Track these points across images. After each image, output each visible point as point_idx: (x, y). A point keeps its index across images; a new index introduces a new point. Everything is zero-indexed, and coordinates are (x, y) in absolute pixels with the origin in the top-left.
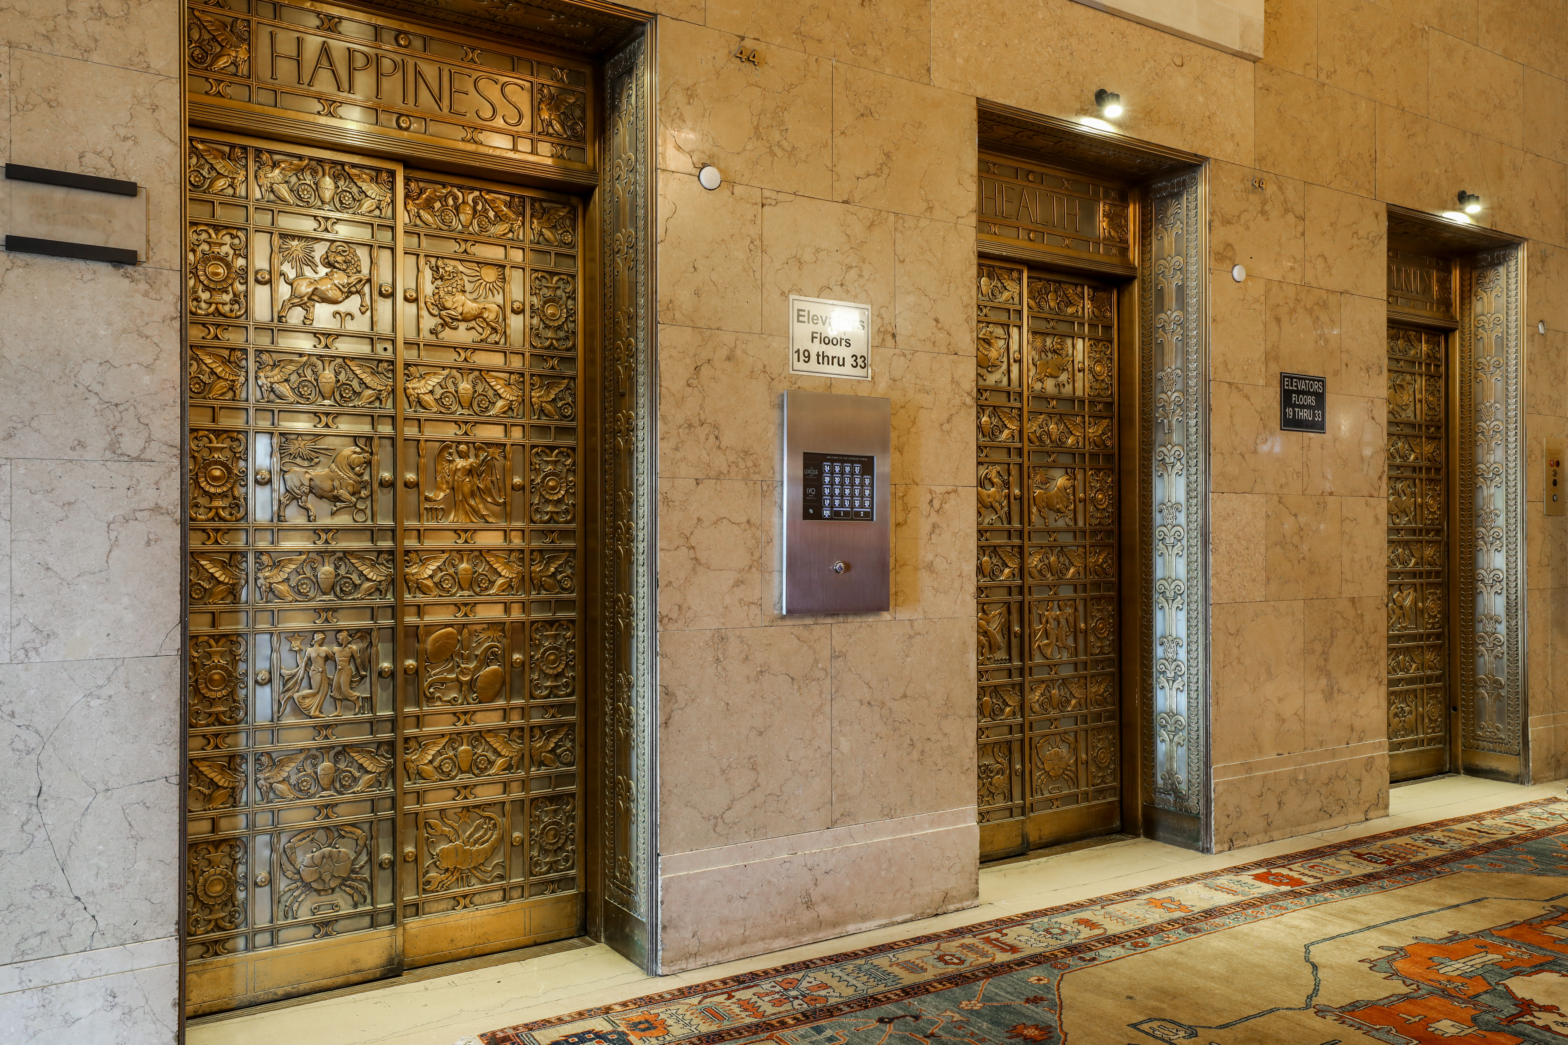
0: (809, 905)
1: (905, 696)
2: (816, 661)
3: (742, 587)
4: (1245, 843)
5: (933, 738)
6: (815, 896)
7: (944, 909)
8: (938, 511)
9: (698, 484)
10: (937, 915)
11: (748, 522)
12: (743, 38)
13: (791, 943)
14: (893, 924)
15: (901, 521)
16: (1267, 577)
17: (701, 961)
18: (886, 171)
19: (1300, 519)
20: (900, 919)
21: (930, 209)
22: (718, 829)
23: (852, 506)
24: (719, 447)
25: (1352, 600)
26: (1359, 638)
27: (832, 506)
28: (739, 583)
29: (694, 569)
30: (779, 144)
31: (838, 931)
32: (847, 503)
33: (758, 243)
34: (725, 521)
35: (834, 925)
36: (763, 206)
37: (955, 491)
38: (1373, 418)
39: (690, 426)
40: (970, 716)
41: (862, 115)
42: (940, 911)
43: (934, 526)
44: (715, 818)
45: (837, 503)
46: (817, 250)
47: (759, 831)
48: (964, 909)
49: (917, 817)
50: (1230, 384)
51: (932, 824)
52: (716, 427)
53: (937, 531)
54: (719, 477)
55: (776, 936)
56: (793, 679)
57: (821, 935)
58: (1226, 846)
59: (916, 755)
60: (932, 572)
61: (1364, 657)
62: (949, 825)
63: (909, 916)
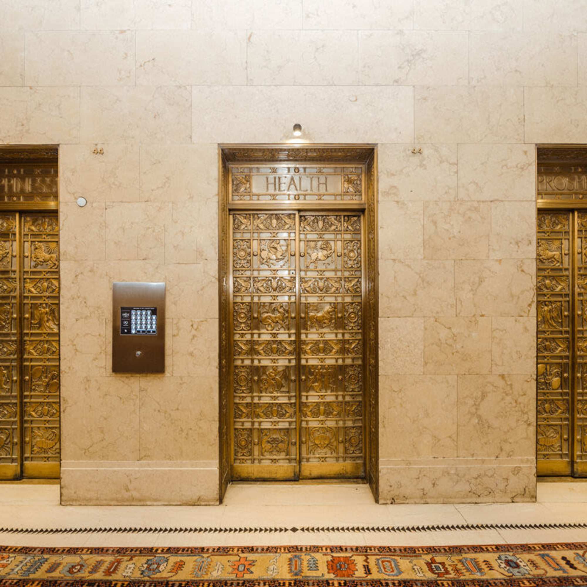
0: (127, 490)
1: (178, 409)
2: (132, 392)
3: (97, 360)
4: (404, 502)
5: (193, 428)
6: (130, 487)
7: (198, 503)
8: (196, 330)
9: (77, 320)
10: (194, 505)
11: (100, 335)
12: (96, 145)
13: (119, 504)
14: (170, 505)
15: (175, 334)
16: (425, 362)
17: (78, 503)
18: (167, 185)
19: (453, 330)
20: (174, 503)
21: (191, 198)
22: (87, 454)
23: (146, 328)
24: (86, 306)
25: (503, 376)
26: (508, 399)
27: (136, 328)
28: (95, 359)
29: (75, 353)
30: (114, 183)
31: (142, 503)
32: (144, 327)
33: (104, 224)
34: (90, 335)
35: (140, 501)
36: (106, 209)
37: (206, 321)
38: (522, 271)
39: (73, 298)
40: (214, 421)
41: (155, 164)
42: (196, 504)
43: (194, 336)
44: (85, 449)
45: (139, 327)
46: (132, 223)
47: (104, 457)
48: (209, 505)
49: (184, 462)
50: (394, 260)
51: (192, 466)
52: (85, 298)
53: (196, 339)
54: (86, 318)
55: (112, 500)
56: (121, 398)
57: (133, 503)
58: (389, 502)
59: (184, 434)
60: (193, 356)
61: (513, 409)
62: (202, 467)
63: (179, 503)
